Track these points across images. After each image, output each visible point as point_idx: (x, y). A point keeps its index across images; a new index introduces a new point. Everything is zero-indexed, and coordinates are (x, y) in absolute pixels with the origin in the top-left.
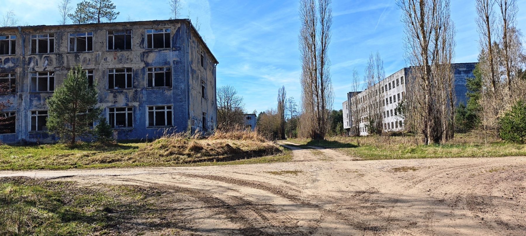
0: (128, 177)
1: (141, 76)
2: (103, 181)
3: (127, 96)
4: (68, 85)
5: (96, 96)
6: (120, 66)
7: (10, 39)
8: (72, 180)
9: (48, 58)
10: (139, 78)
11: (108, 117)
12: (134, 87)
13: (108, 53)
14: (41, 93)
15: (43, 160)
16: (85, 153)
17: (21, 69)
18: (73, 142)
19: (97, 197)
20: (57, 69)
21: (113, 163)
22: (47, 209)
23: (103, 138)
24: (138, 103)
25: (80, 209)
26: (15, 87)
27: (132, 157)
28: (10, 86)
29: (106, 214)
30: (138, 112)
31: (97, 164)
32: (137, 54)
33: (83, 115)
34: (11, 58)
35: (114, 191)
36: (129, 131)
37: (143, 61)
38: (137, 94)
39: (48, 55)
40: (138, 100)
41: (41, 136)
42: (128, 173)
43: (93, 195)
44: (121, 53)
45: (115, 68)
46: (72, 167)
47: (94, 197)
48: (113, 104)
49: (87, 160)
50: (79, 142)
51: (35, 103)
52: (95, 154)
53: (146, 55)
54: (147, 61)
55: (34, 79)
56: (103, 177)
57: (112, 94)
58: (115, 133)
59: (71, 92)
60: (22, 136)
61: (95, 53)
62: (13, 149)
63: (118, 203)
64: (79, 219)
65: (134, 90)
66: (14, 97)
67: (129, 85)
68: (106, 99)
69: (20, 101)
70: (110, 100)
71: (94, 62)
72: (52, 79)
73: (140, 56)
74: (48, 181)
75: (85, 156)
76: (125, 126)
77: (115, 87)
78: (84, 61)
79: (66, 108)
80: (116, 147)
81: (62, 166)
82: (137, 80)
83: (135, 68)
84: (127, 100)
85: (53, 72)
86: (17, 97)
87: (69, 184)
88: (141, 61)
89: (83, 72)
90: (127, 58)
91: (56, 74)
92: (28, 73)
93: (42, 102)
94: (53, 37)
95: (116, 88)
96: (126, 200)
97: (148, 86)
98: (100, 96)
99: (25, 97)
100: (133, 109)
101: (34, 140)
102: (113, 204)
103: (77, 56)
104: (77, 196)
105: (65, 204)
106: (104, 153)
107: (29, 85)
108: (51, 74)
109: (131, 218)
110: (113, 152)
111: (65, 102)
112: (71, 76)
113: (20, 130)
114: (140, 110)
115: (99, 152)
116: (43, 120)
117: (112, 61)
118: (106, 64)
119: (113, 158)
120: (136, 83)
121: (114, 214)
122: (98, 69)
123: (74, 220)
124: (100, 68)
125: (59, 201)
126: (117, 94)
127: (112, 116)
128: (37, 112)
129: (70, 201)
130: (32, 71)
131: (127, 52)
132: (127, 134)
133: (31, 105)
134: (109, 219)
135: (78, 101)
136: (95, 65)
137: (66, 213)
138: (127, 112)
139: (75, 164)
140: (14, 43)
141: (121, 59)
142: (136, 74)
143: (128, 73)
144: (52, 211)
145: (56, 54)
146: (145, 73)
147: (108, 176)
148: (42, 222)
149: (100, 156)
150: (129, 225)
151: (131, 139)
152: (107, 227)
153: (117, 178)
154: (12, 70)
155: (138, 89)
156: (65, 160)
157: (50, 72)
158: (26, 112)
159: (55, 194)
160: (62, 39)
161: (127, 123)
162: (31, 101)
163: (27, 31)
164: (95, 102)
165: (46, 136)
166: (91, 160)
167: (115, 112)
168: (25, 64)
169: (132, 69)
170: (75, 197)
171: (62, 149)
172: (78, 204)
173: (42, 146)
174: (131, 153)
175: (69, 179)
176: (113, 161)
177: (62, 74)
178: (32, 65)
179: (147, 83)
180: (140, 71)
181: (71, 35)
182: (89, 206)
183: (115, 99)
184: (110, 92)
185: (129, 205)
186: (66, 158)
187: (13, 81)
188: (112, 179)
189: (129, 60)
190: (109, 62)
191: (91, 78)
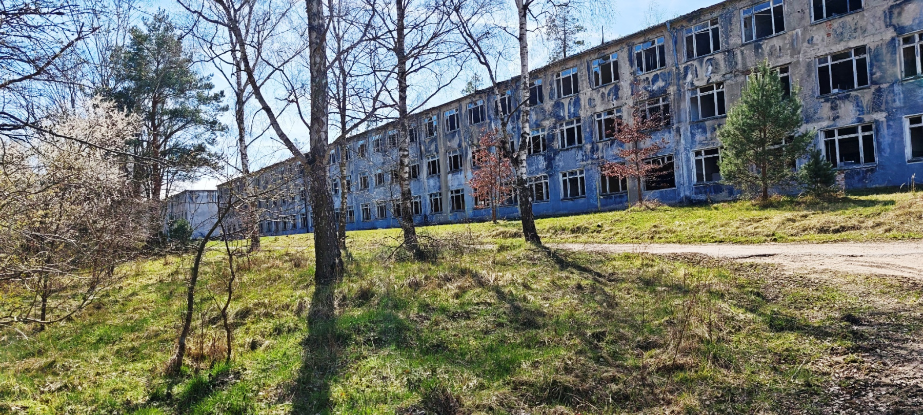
0: (880, 260)
1: (888, 57)
2: (829, 265)
3: (860, 104)
4: (749, 100)
5: (799, 111)
6: (840, 48)
7: (656, 44)
8: (773, 262)
9: (713, 62)
10: (883, 64)
11: (822, 147)
12: (874, 83)
13: (815, 28)
14: (707, 120)
15: (722, 228)
16: (789, 215)
17: (676, 87)
18: (765, 196)
19: (824, 294)
20: (728, 76)
21: (843, 233)
22: (742, 307)
23: (818, 187)
24: (884, 114)
25: (797, 312)
26: (669, 117)
27: (882, 221)
28: (662, 117)
29: (847, 327)
30: (886, 131)
31: (813, 235)
32: (877, 15)
33: (778, 149)
34: (661, 73)
35: (857, 284)
36: (868, 171)
37: (890, 25)
38: (880, 96)
39: (712, 57)
40: (883, 107)
41: (712, 190)
42: (880, 252)
43: (817, 290)
44: (842, 19)
45: (830, 54)
46: (768, 239)
47: (819, 293)
48: (832, 123)
49: (792, 228)
50: (775, 197)
51: (699, 137)
52: (806, 216)
53: (896, 11)
54: (900, 23)
55: (694, 100)
56: (829, 257)
57: (829, 104)
58: (840, 178)
59: (755, 112)
60: (685, 192)
61: (790, 33)
62: (677, 212)
63: (869, 308)
64: (798, 328)
65: (873, 88)
66: (670, 132)
67: (863, 81)
68: (817, 116)
69: (678, 138)
70: (825, 116)
71: (789, 51)
72: (720, 95)
73: (883, 18)
74: (734, 262)
75: (788, 220)
76: (858, 161)
77: (834, 88)
78: (771, 54)
79: (749, 140)
80: (845, 203)
81: (750, 238)
82: (879, 68)
83: (872, 44)
84: (859, 111)
85: (721, 83)
86: (673, 133)
87: (770, 268)
88: (887, 26)
89: (771, 73)
90: (853, 28)
91: (727, 86)
92: (685, 92)
93: (709, 135)
94: (717, 23)
95: (836, 91)
96: (886, 303)
97: (906, 76)
98: (806, 112)
99: (685, 131)
100: (874, 127)
101: (702, 197)
102: (861, 309)
103: (758, 47)
104: (786, 289)
105: (768, 301)
106: (824, 215)
107: (688, 110)
108: (718, 88)
109: (904, 341)
110: (840, 212)
111: (746, 130)
112: (752, 83)
113: (682, 182)
114: (889, 126)
115: (813, 214)
116: (712, 165)
117: (823, 41)
118: (812, 49)
119: (843, 224)
120: (878, 74)
121: (864, 328)
122: (798, 62)
123: (791, 329)
124: (801, 60)
125: (758, 294)
126: (838, 102)
127: (830, 145)
128: (703, 152)
129: (777, 297)
130: (690, 88)
131: (854, 16)
132: (865, 178)
133: (693, 142)
134: (857, 336)
135: (768, 124)
136: (792, 56)
137: (774, 316)
138: (860, 135)
139: (773, 235)
140: (662, 48)
141: (842, 33)
142: (876, 57)
143: (857, 58)
144: (752, 311)
145: (724, 52)
146: (895, 50)
147: (838, 257)
148: (740, 327)
149: (817, 219)
150: (904, 352)
151: (874, 186)
152: (855, 350)
153: (859, 261)
154: (663, 91)
155: (882, 86)
156: (755, 228)
157: (716, 84)
158: (687, 154)
159: (749, 283)
160: (731, 24)
161: (862, 155)
162: (693, 135)
163: (678, 26)
164: (797, 124)
165: (718, 189)
166: (801, 227)
167: (837, 138)
168: (679, 80)
169: (867, 47)
170: (783, 290)
171: (747, 209)
172: (792, 303)
173: (715, 205)
174: (880, 214)
175: (768, 260)
176: (843, 229)
177: (737, 84)
178: (689, 77)
179: (903, 69)
180: (884, 47)
181: (744, 12)
182: (812, 308)
183: (835, 112)
184: (823, 100)
185: (895, 313)
186: (756, 225)
187: (666, 107)
188: (847, 263)
189: (859, 30)
190: (817, 45)
191: (785, 80)
